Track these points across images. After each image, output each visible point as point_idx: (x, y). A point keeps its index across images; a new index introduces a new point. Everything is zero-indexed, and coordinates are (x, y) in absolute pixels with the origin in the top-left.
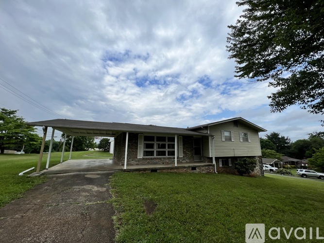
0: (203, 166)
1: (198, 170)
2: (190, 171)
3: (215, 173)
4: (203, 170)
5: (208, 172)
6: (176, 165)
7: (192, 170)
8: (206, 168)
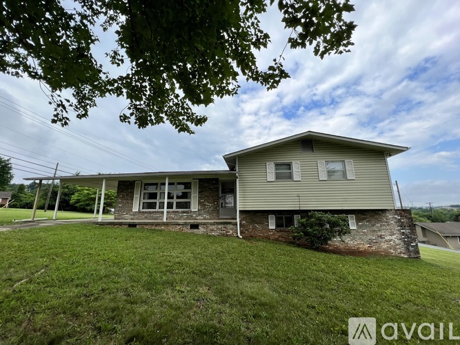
0: (211, 224)
1: (201, 230)
2: (187, 230)
3: (238, 237)
4: (212, 230)
5: (223, 235)
6: (165, 220)
7: (191, 228)
8: (220, 226)
